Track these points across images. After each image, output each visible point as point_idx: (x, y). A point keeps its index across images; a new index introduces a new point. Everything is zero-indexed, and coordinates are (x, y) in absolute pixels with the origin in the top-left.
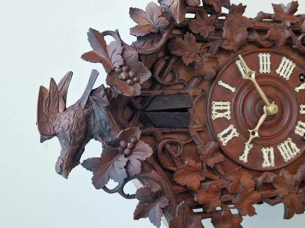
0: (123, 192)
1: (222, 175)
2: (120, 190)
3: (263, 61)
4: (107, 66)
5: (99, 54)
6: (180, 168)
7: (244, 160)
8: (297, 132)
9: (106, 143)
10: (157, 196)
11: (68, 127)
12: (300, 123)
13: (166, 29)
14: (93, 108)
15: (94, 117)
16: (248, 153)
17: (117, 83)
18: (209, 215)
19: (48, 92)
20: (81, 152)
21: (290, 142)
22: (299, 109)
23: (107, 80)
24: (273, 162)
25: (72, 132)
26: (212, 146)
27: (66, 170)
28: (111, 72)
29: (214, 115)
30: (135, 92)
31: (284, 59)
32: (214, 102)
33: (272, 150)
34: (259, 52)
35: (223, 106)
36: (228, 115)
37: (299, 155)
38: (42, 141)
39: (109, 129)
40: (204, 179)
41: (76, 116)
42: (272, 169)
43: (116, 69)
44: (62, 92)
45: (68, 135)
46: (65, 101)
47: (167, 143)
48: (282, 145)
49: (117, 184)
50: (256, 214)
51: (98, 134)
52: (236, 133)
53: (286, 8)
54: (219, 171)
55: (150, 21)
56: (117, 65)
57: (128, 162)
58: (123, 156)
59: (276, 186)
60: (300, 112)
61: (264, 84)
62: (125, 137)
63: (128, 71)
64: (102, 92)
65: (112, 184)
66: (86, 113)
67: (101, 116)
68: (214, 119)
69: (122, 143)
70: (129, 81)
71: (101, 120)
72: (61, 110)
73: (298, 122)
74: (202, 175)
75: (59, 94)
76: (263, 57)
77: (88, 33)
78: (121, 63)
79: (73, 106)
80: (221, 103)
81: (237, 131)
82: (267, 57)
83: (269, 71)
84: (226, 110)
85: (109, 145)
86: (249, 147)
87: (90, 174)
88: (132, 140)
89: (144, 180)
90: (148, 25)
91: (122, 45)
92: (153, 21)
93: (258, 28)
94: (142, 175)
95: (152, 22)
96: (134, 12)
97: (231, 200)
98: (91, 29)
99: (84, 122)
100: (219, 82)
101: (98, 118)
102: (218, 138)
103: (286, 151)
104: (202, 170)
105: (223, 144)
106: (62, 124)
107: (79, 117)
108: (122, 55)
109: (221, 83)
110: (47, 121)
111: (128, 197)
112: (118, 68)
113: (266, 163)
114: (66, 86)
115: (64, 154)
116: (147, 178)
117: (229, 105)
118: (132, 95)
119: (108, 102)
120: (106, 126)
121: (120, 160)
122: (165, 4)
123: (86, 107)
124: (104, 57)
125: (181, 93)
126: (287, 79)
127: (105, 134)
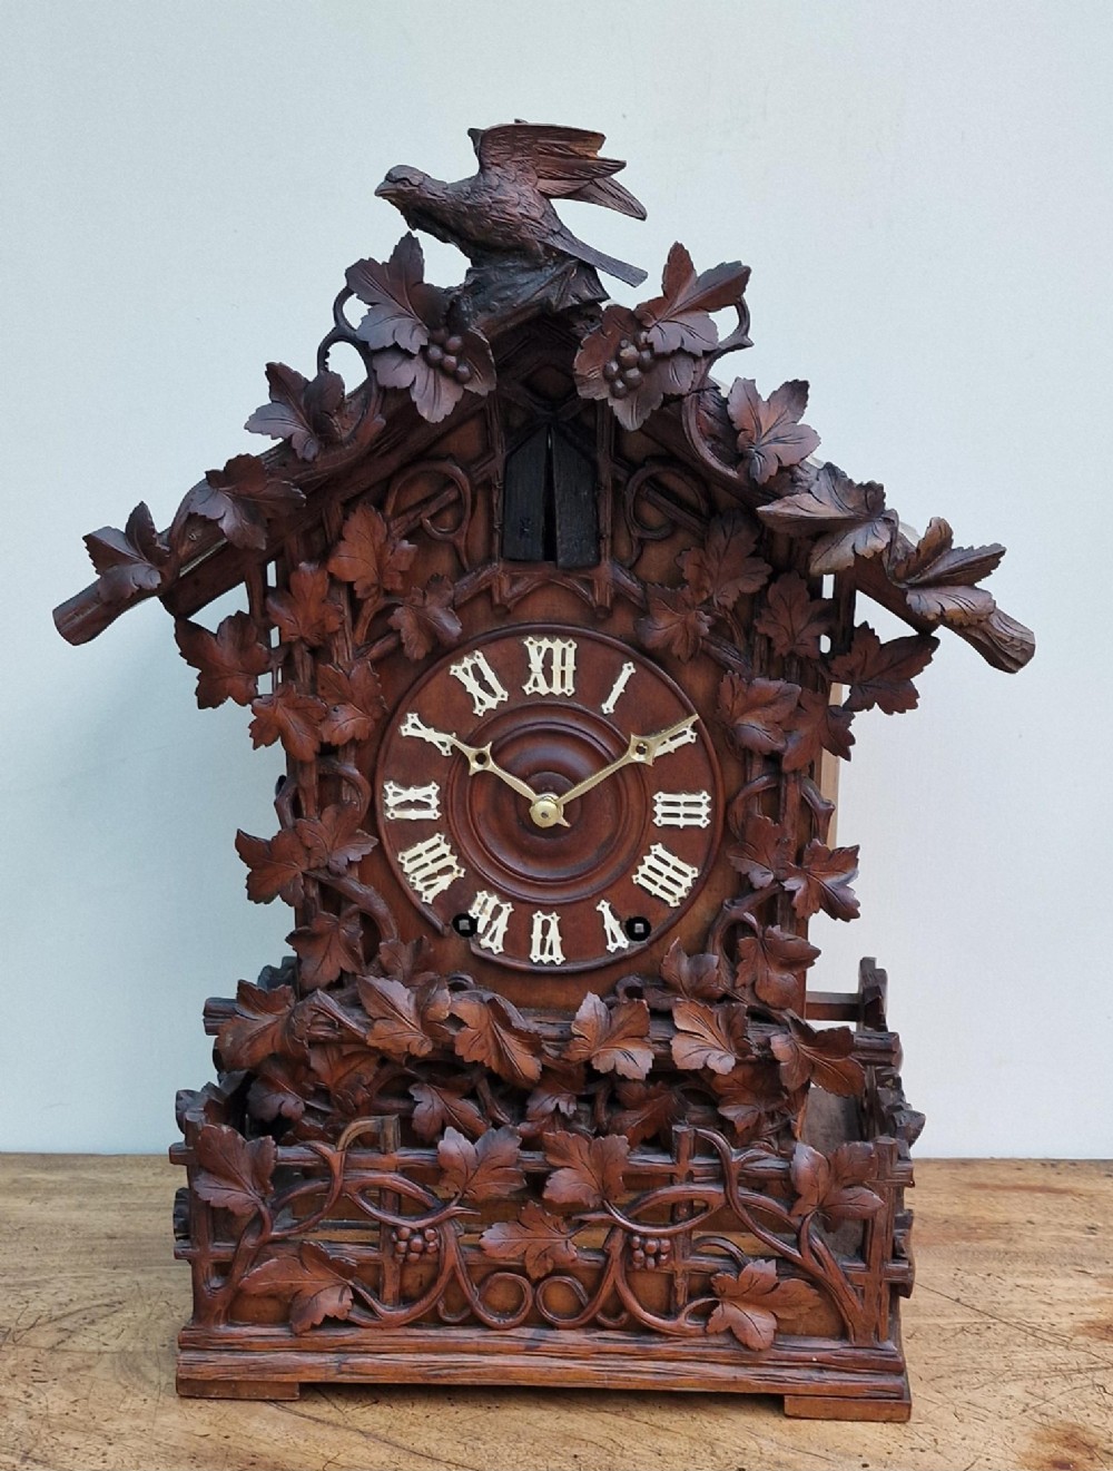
0: (336, 341)
1: (368, 650)
2: (341, 333)
3: (686, 804)
4: (652, 307)
5: (685, 290)
6: (392, 525)
7: (408, 726)
8: (482, 896)
9: (458, 297)
10: (319, 426)
11: (502, 202)
12: (507, 908)
13: (747, 474)
14: (548, 268)
15: (524, 270)
16: (428, 739)
17: (609, 333)
18: (257, 606)
19: (591, 155)
20: (439, 231)
21: (455, 874)
22: (547, 909)
23: (617, 307)
24: (399, 814)
25: (487, 209)
26: (447, 626)
27: (395, 192)
28: (636, 320)
29: (536, 644)
30: (586, 381)
31: (693, 872)
32: (575, 646)
33: (432, 814)
34: (713, 792)
35: (563, 673)
36: (536, 686)
37: (414, 898)
38: (473, 133)
39: (493, 308)
40: (359, 596)
41: (525, 220)
42: (379, 809)
43: (644, 334)
44: (592, 189)
45: (480, 200)
46: (568, 196)
47: (459, 492)
48: (445, 848)
49: (356, 324)
50: (255, 747)
51: (481, 278)
52: (484, 708)
53: (844, 884)
54: (378, 644)
55: (771, 434)
56: (653, 335)
57: (408, 355)
58: (425, 343)
59: (330, 811)
60: (539, 913)
61: (621, 802)
62: (471, 349)
63: (639, 364)
64: (587, 294)
65: (356, 311)
66: (534, 248)
67: (526, 288)
68: (526, 643)
69: (456, 341)
70: (615, 367)
71: (514, 285)
72: (544, 184)
73: (509, 905)
74: (368, 589)
75: (586, 182)
76: (699, 804)
77: (738, 263)
78: (660, 347)
79: (555, 215)
80: (570, 667)
81: (489, 711)
82: (699, 816)
83: (660, 821)
84: (549, 682)
85: (452, 304)
86: (443, 744)
87: (383, 255)
88: (464, 369)
89: (363, 396)
90: (759, 427)
91: (706, 354)
92: (770, 442)
93: (783, 790)
94: (374, 391)
95: (765, 440)
96: (797, 392)
97: (298, 677)
98: (748, 271)
99: (510, 242)
100: (631, 664)
101: (521, 279)
102: (469, 653)
103: (427, 858)
104: (382, 592)
105: (453, 667)
106: (508, 187)
107: (523, 229)
108: (681, 351)
109: (628, 670)
110: (516, 149)
111: (323, 354)
112: (646, 339)
113: (396, 794)
114: (609, 200)
115: (433, 189)
116: (366, 404)
117: (565, 690)
118: (577, 372)
119: (561, 307)
120: (501, 300)
121: (415, 333)
122: (818, 479)
123: (549, 249)
124: (678, 303)
125: (602, 545)
126: (634, 877)
127: (480, 296)
